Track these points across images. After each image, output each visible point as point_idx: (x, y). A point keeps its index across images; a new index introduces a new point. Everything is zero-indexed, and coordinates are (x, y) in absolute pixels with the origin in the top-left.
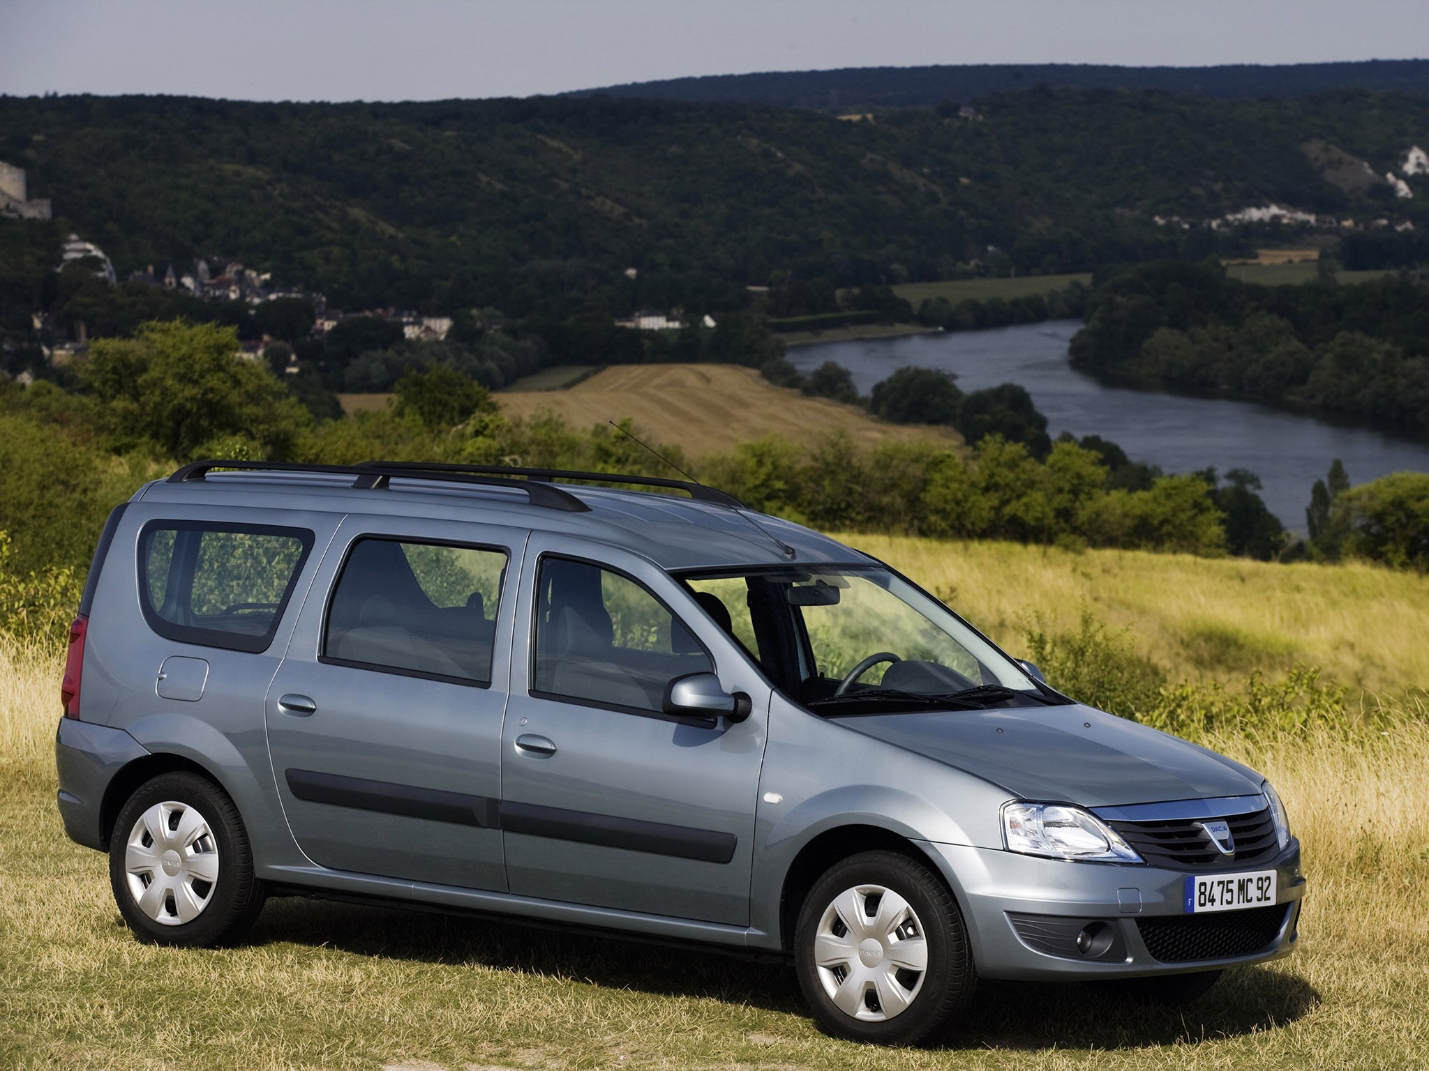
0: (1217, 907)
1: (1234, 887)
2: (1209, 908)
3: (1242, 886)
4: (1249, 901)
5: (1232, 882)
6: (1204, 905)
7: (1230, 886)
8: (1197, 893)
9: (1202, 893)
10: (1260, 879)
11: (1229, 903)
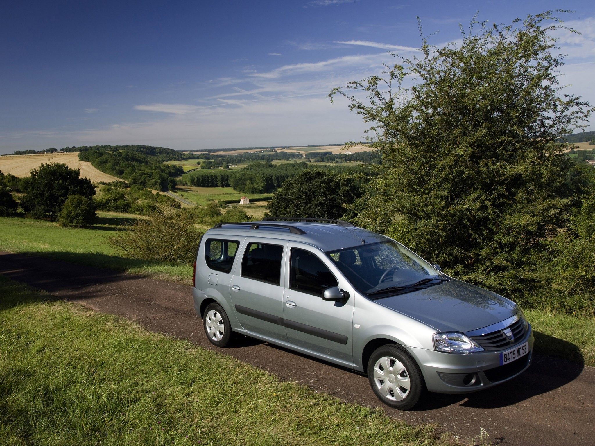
0: (511, 361)
1: (516, 352)
2: (508, 362)
3: (518, 351)
4: (520, 355)
5: (515, 351)
6: (506, 361)
7: (514, 352)
8: (503, 358)
9: (505, 358)
10: (523, 346)
11: (514, 358)
